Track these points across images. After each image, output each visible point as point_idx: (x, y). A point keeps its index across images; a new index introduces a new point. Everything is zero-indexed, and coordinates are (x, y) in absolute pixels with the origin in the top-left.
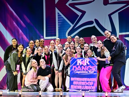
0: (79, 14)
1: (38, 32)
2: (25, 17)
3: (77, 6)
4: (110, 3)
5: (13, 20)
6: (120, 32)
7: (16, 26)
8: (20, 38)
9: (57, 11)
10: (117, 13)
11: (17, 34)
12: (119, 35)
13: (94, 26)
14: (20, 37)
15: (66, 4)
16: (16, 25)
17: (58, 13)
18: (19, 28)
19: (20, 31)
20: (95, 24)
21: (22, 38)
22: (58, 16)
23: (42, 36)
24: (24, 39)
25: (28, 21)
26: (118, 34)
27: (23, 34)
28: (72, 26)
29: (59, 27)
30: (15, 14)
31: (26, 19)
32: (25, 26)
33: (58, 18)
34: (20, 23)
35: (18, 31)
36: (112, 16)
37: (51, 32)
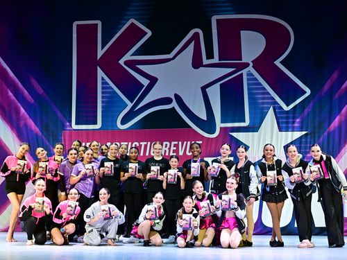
0: (145, 82)
1: (59, 114)
2: (34, 82)
3: (140, 67)
4: (204, 64)
5: (8, 87)
6: (222, 122)
7: (13, 100)
8: (22, 125)
9: (100, 73)
10: (217, 86)
11: (14, 116)
12: (221, 128)
13: (174, 107)
14: (22, 123)
15: (120, 62)
16: (13, 97)
17: (103, 79)
18: (19, 104)
19: (22, 110)
20: (174, 104)
21: (26, 125)
22: (103, 83)
23: (68, 124)
24: (29, 128)
25: (40, 91)
26: (219, 125)
27: (28, 116)
28: (130, 105)
29: (103, 107)
30: (11, 74)
31: (35, 86)
32: (33, 101)
33: (103, 88)
34: (22, 94)
35: (18, 111)
36: (207, 90)
37: (87, 116)
